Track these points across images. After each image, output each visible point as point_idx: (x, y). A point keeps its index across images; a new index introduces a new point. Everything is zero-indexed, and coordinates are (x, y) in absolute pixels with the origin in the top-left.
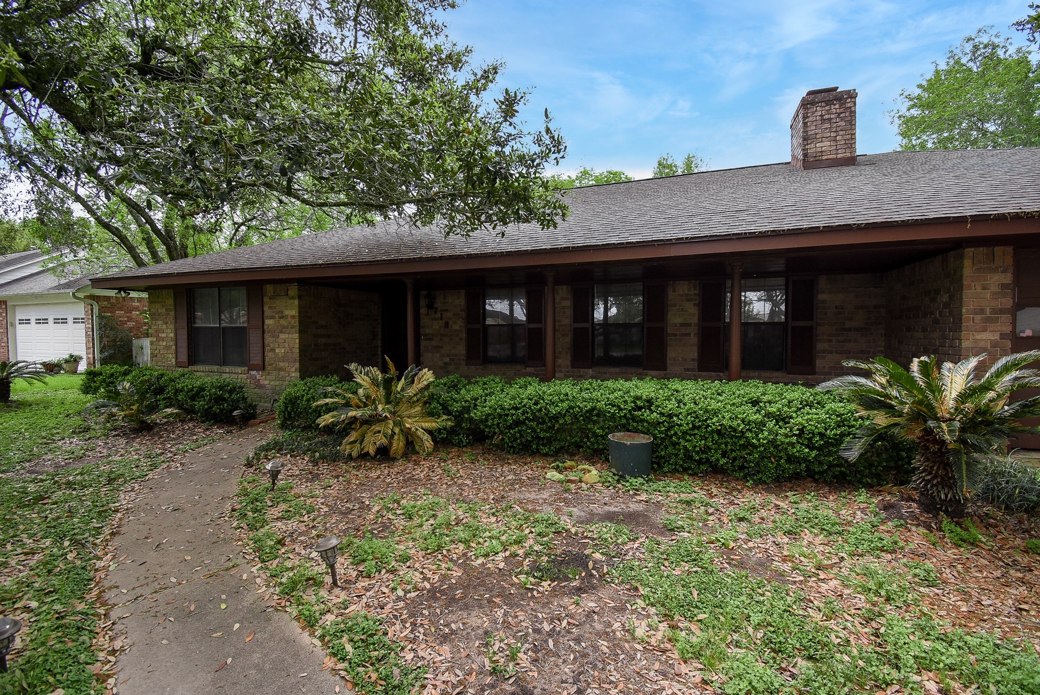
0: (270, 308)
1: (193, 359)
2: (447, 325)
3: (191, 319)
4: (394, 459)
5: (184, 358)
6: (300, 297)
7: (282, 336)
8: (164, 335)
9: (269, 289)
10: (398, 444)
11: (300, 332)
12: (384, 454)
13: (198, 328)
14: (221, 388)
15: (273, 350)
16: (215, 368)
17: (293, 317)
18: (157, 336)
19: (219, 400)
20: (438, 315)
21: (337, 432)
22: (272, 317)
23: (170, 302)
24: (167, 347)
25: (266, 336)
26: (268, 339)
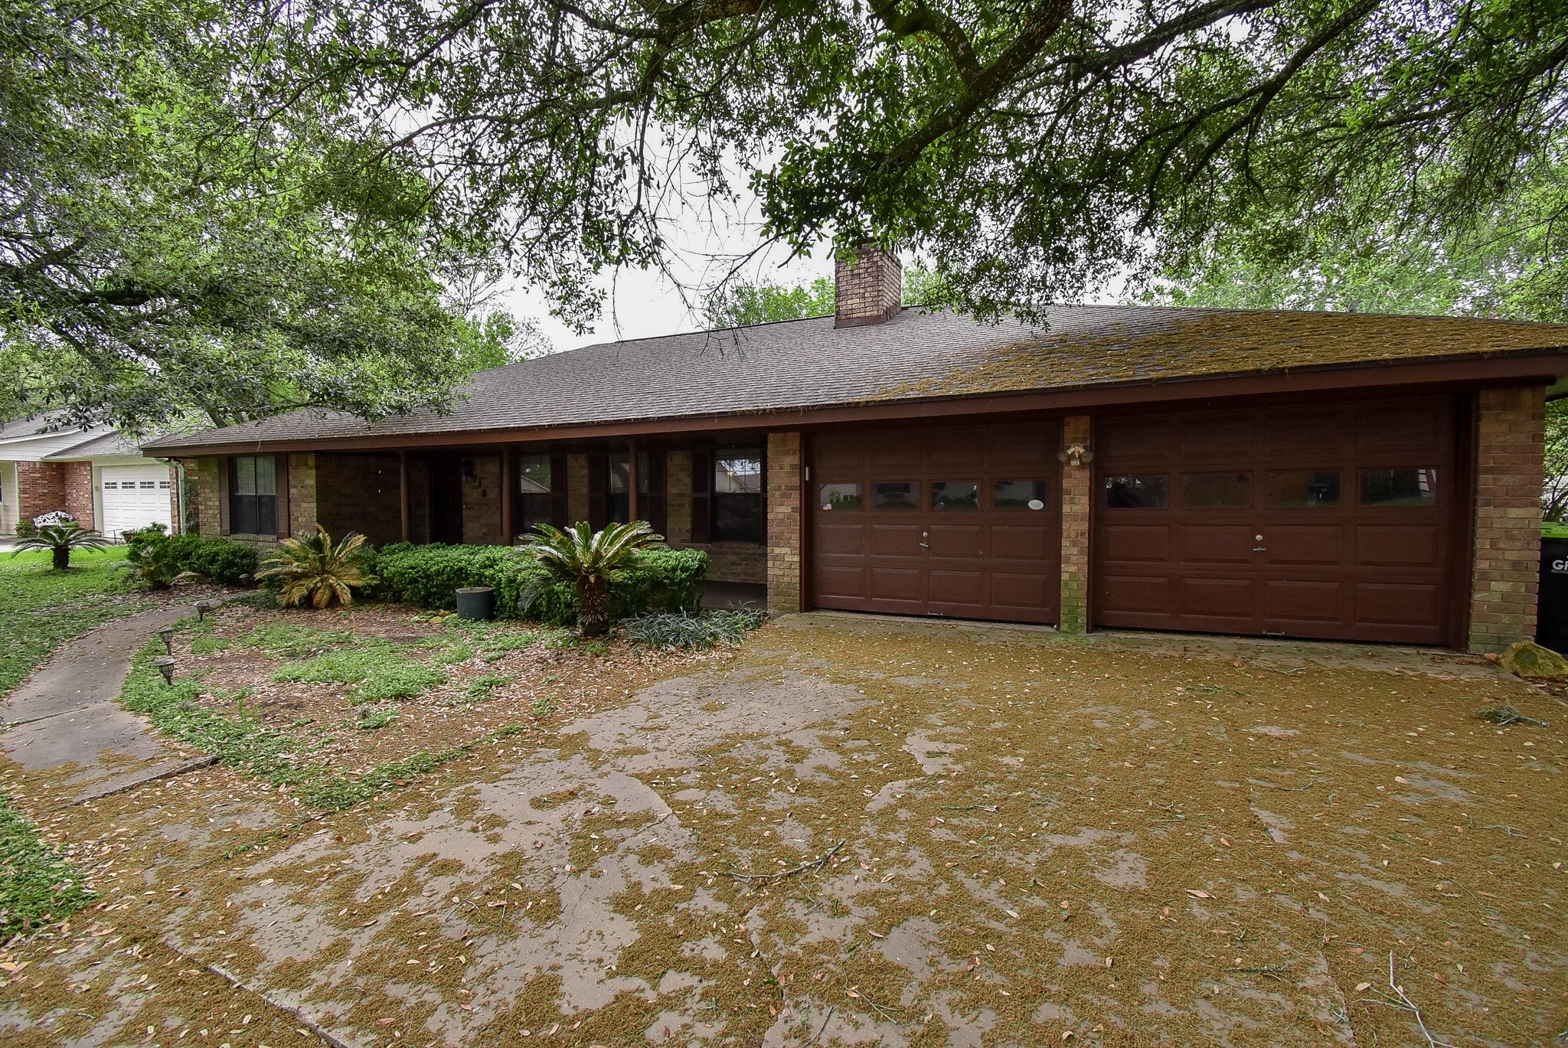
0: (294, 477)
1: (235, 528)
2: (484, 494)
3: (233, 485)
4: (318, 609)
5: (227, 527)
6: (317, 467)
7: (304, 505)
8: (210, 503)
9: (293, 459)
10: (322, 597)
11: (318, 501)
12: (308, 603)
13: (241, 497)
14: (234, 553)
15: (297, 519)
16: (252, 536)
17: (312, 486)
18: (205, 505)
19: (230, 564)
20: (477, 483)
21: (274, 582)
22: (296, 487)
23: (215, 470)
24: (214, 516)
25: (291, 505)
26: (293, 509)
